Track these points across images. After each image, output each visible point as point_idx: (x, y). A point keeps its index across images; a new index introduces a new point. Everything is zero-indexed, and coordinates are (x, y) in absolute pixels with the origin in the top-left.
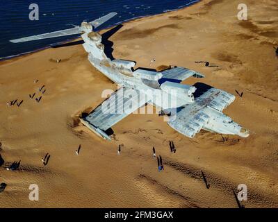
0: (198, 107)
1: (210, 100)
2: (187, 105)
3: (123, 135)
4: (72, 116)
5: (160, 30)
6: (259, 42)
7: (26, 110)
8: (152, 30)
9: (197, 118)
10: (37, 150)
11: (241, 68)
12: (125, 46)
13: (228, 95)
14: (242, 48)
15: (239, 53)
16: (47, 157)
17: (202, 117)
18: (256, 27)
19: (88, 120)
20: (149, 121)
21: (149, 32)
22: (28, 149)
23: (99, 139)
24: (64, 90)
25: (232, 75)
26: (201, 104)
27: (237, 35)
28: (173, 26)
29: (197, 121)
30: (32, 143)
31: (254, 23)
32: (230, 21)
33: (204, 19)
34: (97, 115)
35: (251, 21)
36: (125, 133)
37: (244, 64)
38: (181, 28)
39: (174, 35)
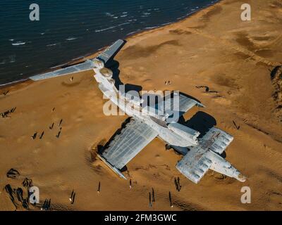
0: (202, 151)
1: (212, 143)
2: (192, 147)
3: (136, 172)
4: (89, 149)
5: (162, 48)
6: (255, 63)
7: (48, 143)
8: (154, 47)
9: (201, 163)
10: (63, 188)
11: (239, 94)
12: (131, 68)
13: (227, 136)
14: (239, 70)
15: (237, 76)
16: (73, 195)
17: (206, 162)
18: (252, 44)
19: (105, 156)
20: (158, 156)
21: (151, 50)
22: (55, 186)
23: (116, 176)
24: (79, 120)
25: (229, 102)
26: (204, 147)
27: (235, 54)
28: (173, 43)
29: (201, 167)
30: (58, 180)
31: (251, 39)
32: (228, 37)
33: (202, 33)
34: (112, 152)
35: (248, 37)
36: (137, 169)
37: (241, 90)
38: (181, 45)
39: (175, 53)
